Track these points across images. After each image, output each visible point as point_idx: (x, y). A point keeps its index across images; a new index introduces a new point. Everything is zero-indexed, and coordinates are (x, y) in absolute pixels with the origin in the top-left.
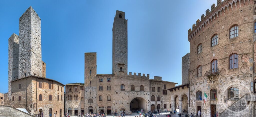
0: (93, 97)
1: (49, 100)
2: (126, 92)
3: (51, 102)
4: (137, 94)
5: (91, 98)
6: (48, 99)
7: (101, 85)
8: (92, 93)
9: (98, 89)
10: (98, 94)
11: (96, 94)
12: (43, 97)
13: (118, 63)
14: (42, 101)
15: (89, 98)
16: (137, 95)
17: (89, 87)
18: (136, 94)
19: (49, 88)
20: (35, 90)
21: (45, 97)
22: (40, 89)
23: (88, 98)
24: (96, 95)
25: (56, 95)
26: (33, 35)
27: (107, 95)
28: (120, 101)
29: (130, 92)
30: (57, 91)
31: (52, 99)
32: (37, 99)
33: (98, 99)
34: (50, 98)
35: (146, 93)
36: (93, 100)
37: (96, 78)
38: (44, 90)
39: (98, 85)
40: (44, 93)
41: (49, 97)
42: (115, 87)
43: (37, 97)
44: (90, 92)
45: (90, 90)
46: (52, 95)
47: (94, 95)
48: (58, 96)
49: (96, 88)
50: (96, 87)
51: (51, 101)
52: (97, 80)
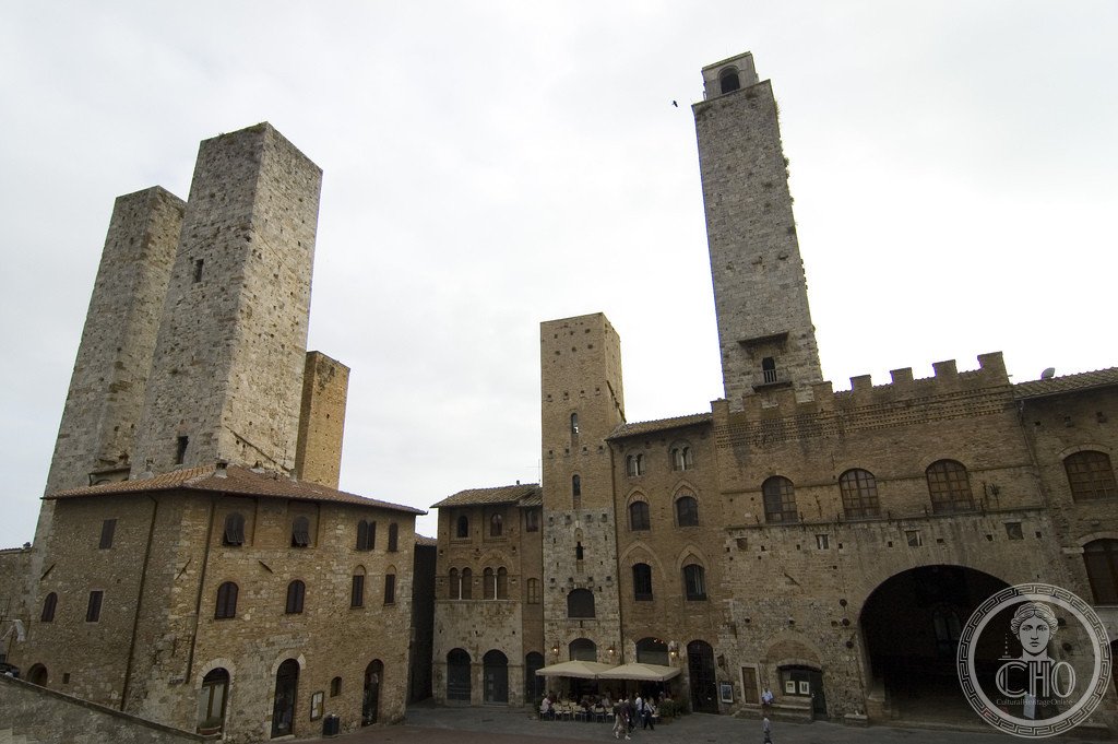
0: (596, 579)
1: (282, 609)
2: (811, 537)
3: (295, 622)
4: (913, 543)
5: (581, 581)
6: (279, 603)
7: (637, 498)
8: (585, 552)
9: (624, 519)
10: (623, 556)
11: (613, 553)
12: (241, 597)
13: (743, 335)
14: (231, 624)
15: (571, 580)
16: (910, 551)
17: (570, 512)
18: (901, 544)
19: (294, 544)
20: (197, 562)
21: (256, 593)
22: (231, 555)
23: (563, 584)
24: (613, 562)
25: (344, 581)
26: (264, 247)
27: (680, 561)
28: (772, 606)
29: (842, 532)
30: (348, 551)
31: (307, 605)
32: (202, 610)
33: (629, 589)
34: (296, 598)
35: (1009, 526)
36: (597, 600)
37: (607, 454)
38: (257, 555)
39: (620, 495)
40: (255, 572)
41: (285, 595)
42: (724, 499)
43: (205, 599)
44: (575, 545)
45: (573, 530)
46: (309, 578)
47: (602, 565)
48: (358, 583)
49: (611, 517)
50: (607, 509)
51: (297, 616)
52: (614, 467)
